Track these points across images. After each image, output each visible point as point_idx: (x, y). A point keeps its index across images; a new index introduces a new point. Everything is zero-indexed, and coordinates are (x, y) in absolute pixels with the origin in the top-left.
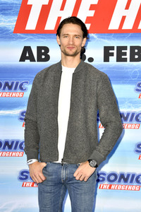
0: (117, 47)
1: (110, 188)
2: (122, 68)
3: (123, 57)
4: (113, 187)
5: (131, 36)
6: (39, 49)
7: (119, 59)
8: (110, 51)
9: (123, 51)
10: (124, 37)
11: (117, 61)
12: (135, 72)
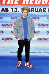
6: (6, 8)
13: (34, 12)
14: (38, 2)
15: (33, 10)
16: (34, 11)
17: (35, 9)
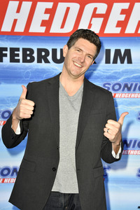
0: (11, 48)
1: (3, 182)
2: (15, 68)
3: (16, 58)
4: (6, 181)
5: (23, 39)
7: (12, 60)
8: (4, 52)
9: (16, 52)
10: (17, 39)
11: (11, 62)
12: (28, 72)
13: (47, 61)
14: (62, 26)
15: (43, 54)
16: (50, 58)
17: (54, 51)
